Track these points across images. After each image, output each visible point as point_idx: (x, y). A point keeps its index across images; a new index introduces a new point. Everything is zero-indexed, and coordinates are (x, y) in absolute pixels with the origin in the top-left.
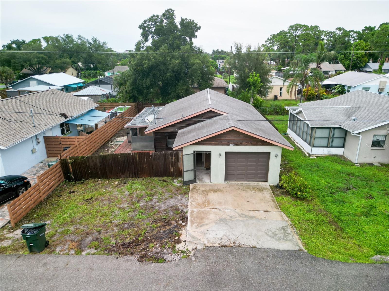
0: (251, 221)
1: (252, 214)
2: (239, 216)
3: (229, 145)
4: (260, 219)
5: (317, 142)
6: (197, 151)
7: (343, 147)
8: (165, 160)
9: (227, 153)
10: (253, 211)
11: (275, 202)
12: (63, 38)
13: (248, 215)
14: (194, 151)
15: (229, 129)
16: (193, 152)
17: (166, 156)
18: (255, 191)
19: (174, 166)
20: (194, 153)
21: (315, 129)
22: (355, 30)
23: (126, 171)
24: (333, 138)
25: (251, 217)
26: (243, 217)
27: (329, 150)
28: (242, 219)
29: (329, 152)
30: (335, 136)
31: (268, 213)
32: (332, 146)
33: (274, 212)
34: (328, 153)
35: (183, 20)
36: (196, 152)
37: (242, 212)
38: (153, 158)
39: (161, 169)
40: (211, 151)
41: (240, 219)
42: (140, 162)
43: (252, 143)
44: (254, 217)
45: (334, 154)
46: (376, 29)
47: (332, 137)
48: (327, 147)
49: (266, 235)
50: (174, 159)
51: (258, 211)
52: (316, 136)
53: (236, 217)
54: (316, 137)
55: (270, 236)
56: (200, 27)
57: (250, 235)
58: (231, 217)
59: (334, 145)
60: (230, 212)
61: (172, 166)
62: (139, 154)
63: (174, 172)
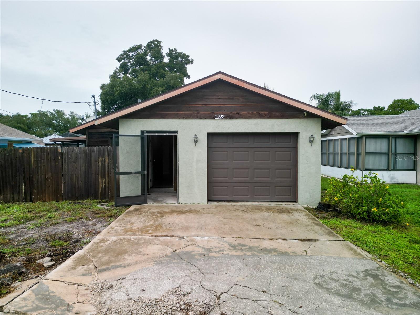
0: (266, 259)
1: (267, 244)
2: (232, 248)
3: (214, 118)
4: (291, 254)
5: (371, 161)
6: (148, 132)
7: (414, 169)
8: (89, 164)
9: (210, 136)
10: (271, 239)
11: (323, 227)
12: (52, 113)
13: (257, 247)
14: (143, 132)
15: (213, 77)
16: (139, 133)
17: (91, 156)
18: (273, 212)
19: (107, 176)
20: (143, 136)
21: (364, 138)
22: (365, 109)
23: (7, 187)
24: (395, 154)
25: (266, 251)
26: (242, 250)
27: (392, 176)
28: (239, 253)
29: (392, 178)
30: (398, 151)
31: (311, 243)
32: (395, 169)
33: (328, 242)
34: (391, 181)
35: (171, 51)
36: (145, 134)
37: (240, 241)
38: (65, 160)
39: (80, 183)
40: (176, 132)
41: (234, 253)
42: (37, 167)
43: (261, 113)
44: (275, 250)
45: (400, 182)
46: (386, 109)
47: (393, 152)
48: (388, 169)
49: (320, 290)
50: (107, 161)
51: (285, 239)
52: (367, 151)
53: (223, 250)
54: (367, 154)
55: (338, 294)
56: (192, 60)
57: (264, 289)
58: (209, 250)
59: (398, 167)
60: (208, 241)
61: (103, 176)
62: (37, 151)
63: (107, 189)
